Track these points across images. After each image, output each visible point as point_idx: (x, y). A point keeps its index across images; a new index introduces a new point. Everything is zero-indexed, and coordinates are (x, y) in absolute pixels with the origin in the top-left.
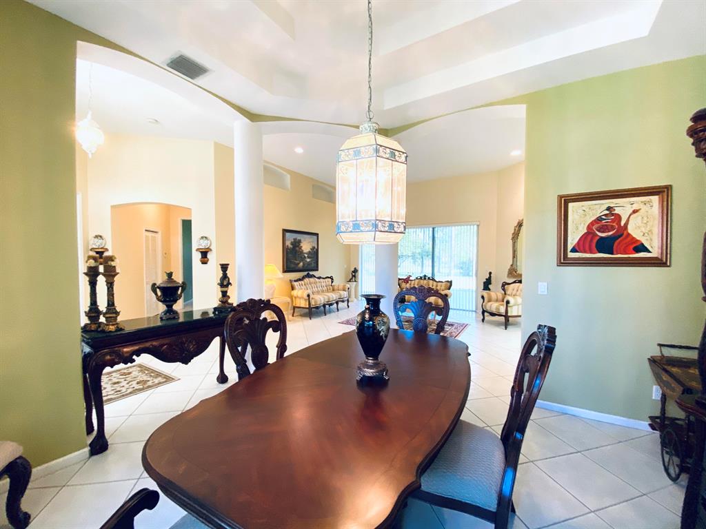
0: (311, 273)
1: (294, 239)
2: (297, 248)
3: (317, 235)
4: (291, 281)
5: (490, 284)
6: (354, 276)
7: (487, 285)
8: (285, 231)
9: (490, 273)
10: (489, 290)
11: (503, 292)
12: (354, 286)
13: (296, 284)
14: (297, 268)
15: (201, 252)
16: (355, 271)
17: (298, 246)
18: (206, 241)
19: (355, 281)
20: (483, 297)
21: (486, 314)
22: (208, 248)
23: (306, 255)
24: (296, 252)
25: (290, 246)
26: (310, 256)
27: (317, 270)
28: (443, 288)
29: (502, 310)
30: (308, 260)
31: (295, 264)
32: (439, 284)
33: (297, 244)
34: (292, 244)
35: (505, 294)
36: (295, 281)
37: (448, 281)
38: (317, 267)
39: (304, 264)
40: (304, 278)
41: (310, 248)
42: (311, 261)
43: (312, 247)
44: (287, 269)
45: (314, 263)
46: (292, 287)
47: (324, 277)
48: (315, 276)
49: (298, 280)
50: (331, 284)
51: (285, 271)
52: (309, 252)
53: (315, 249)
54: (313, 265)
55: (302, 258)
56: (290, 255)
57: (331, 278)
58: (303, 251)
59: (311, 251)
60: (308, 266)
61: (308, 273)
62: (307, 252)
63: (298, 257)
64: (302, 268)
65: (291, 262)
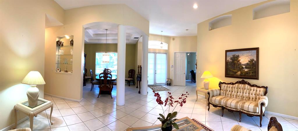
0: (246, 80)
1: (233, 56)
2: (236, 62)
3: (257, 49)
14: (235, 75)
17: (236, 60)
23: (244, 66)
24: (235, 64)
26: (248, 66)
27: (257, 78)
30: (246, 70)
31: (233, 72)
34: (231, 59)
36: (228, 84)
38: (256, 77)
39: (241, 73)
40: (237, 83)
41: (248, 61)
42: (250, 71)
43: (251, 60)
44: (227, 75)
45: (253, 72)
46: (220, 87)
47: (260, 86)
48: (250, 84)
49: (230, 84)
50: (263, 94)
51: (226, 76)
52: (247, 64)
53: (254, 61)
54: (251, 74)
55: (240, 68)
56: (230, 66)
57: (266, 88)
58: (241, 63)
59: (249, 63)
60: (246, 75)
61: (243, 80)
62: (245, 64)
63: (236, 67)
64: (239, 76)
65: (230, 71)
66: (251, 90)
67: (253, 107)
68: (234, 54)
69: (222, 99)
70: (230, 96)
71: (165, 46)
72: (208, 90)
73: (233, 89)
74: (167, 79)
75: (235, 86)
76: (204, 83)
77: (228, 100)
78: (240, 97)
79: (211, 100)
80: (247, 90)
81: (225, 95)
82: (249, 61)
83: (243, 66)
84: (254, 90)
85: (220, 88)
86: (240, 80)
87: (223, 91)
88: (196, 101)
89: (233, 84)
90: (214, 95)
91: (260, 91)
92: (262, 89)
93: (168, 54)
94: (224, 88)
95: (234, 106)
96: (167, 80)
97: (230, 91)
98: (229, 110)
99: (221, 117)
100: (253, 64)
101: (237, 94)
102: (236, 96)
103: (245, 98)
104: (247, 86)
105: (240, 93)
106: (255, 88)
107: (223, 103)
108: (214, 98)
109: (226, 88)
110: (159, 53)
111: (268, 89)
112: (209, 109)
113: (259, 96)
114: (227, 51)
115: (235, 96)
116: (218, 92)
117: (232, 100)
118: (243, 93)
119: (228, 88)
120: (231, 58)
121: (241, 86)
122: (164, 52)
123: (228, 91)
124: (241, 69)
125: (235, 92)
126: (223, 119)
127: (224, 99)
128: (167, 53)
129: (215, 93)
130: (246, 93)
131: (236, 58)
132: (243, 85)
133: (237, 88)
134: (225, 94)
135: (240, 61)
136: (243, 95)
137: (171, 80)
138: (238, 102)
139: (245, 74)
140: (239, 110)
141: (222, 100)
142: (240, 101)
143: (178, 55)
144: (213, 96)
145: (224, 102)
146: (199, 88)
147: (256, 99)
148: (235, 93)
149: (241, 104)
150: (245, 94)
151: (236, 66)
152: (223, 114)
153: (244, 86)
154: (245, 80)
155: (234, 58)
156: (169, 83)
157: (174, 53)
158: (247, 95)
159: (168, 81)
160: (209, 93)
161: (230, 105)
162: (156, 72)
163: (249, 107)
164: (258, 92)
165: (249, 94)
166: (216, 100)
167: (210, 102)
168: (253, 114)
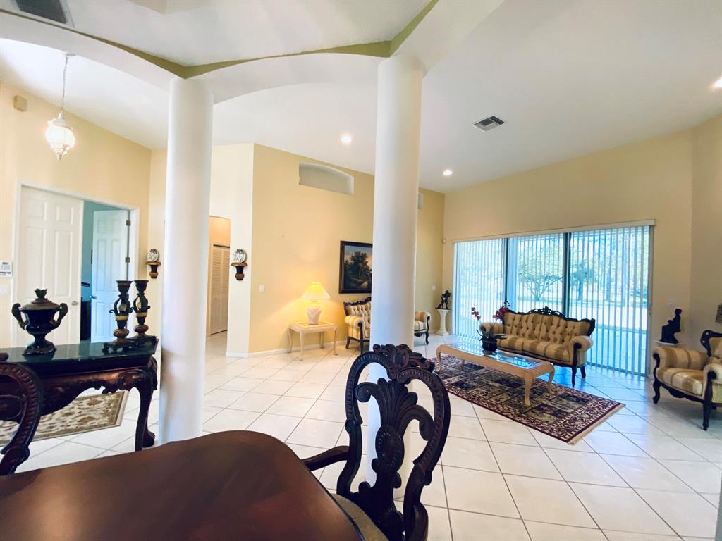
1: (356, 253)
2: (361, 265)
4: (346, 304)
5: (678, 331)
6: (446, 301)
7: (670, 332)
8: (344, 244)
9: (678, 312)
10: (675, 341)
11: (705, 351)
12: (445, 314)
13: (352, 307)
15: (237, 267)
16: (448, 295)
17: (362, 262)
18: (242, 255)
19: (447, 308)
20: (656, 356)
21: (662, 389)
22: (243, 262)
24: (358, 268)
25: (350, 261)
28: (577, 330)
29: (699, 388)
31: (355, 282)
32: (570, 323)
33: (361, 259)
34: (353, 258)
35: (709, 354)
36: (353, 304)
37: (586, 320)
44: (345, 289)
46: (347, 311)
49: (357, 303)
51: (343, 291)
55: (367, 276)
56: (350, 272)
58: (369, 267)
63: (361, 275)
64: (366, 289)
65: (351, 281)
68: (358, 251)
83: (371, 272)
120: (352, 256)
124: (369, 277)
131: (361, 257)
135: (368, 264)
151: (361, 272)
155: (358, 257)
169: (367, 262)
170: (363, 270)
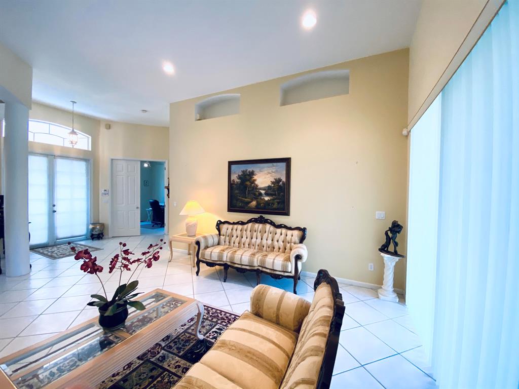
0: (267, 217)
1: (243, 172)
2: (248, 183)
3: (287, 161)
6: (395, 240)
13: (227, 226)
14: (247, 208)
16: (397, 228)
17: (249, 180)
19: (396, 253)
23: (263, 192)
24: (246, 187)
25: (237, 180)
26: (270, 192)
27: (286, 213)
30: (267, 198)
31: (242, 201)
33: (248, 177)
34: (239, 177)
36: (234, 223)
38: (284, 210)
39: (258, 204)
40: (250, 221)
41: (271, 182)
42: (273, 200)
43: (275, 179)
44: (232, 208)
45: (278, 203)
46: (219, 230)
47: (293, 227)
48: (274, 223)
49: (238, 223)
50: (297, 241)
51: (230, 210)
52: (269, 187)
53: (281, 183)
54: (275, 206)
55: (255, 194)
56: (237, 191)
57: (303, 230)
58: (257, 186)
59: (273, 185)
60: (267, 207)
61: (261, 216)
62: (265, 187)
63: (248, 193)
64: (254, 208)
65: (237, 200)
66: (276, 234)
67: (281, 262)
68: (245, 169)
69: (223, 251)
70: (237, 244)
71: (83, 142)
72: (195, 238)
73: (243, 233)
74: (92, 224)
75: (247, 227)
76: (187, 224)
77: (235, 252)
78: (257, 247)
79: (203, 255)
80: (268, 235)
81: (228, 244)
82: (273, 183)
83: (260, 191)
84: (281, 234)
85: (218, 233)
86: (256, 216)
87: (225, 238)
88: (170, 262)
89: (243, 223)
90: (209, 246)
91: (292, 236)
92: (296, 233)
93: (92, 161)
94: (226, 232)
95: (247, 261)
96: (91, 227)
97: (237, 237)
98: (238, 269)
99: (223, 283)
100: (280, 187)
101: (251, 241)
102: (249, 245)
103: (265, 248)
104: (268, 226)
105: (257, 238)
106: (284, 231)
107: (226, 258)
108: (209, 250)
109: (231, 230)
110: (62, 157)
111: (307, 233)
112: (197, 273)
113: (291, 245)
114: (231, 163)
115: (247, 245)
116: (216, 240)
117: (243, 251)
118: (262, 239)
119: (234, 231)
120: (239, 175)
121: (258, 228)
122: (81, 157)
123: (235, 236)
124: (258, 196)
125: (247, 238)
126: (227, 285)
127: (229, 251)
128: (89, 159)
129: (210, 242)
130: (267, 240)
131: (249, 175)
132: (261, 226)
133: (250, 231)
134: (229, 242)
135: (256, 182)
136: (261, 242)
137: (103, 225)
138: (254, 254)
139: (265, 206)
140: (256, 268)
141: (225, 254)
142: (258, 252)
143: (121, 166)
144: (207, 247)
145: (229, 255)
146: (175, 236)
147: (285, 249)
148: (248, 240)
149: (260, 258)
150: (264, 241)
151: (248, 191)
152: (226, 278)
153: (262, 228)
154: (264, 216)
155: (245, 175)
156: (97, 233)
157: (110, 161)
158: (270, 242)
159: (93, 229)
160: (198, 243)
161: (239, 260)
162: (55, 209)
163: (275, 262)
164: (289, 238)
165: (272, 240)
166: (213, 253)
167: (201, 259)
168: (282, 273)
169: (255, 180)
170: (250, 189)
